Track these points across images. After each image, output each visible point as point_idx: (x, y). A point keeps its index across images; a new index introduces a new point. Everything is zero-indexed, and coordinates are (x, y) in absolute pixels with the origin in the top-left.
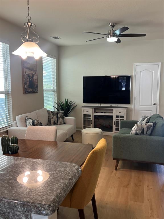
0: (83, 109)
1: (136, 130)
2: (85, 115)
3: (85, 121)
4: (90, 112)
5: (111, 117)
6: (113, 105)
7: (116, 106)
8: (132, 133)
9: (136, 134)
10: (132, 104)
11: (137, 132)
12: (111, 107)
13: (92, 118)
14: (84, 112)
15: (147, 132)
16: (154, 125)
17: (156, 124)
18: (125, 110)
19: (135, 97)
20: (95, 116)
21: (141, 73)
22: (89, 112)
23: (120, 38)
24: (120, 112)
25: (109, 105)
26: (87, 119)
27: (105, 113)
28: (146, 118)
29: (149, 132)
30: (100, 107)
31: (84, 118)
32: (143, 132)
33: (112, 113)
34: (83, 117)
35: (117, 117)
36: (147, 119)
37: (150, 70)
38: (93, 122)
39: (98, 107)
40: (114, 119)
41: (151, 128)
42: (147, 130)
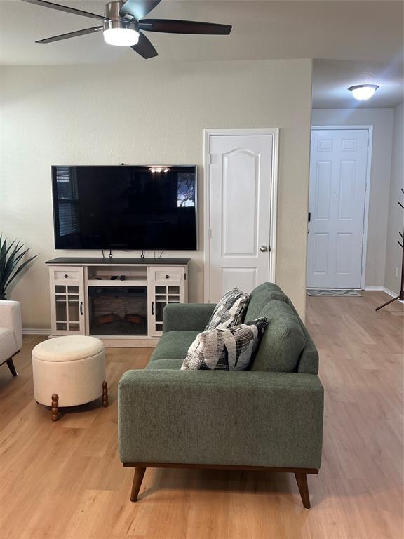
0: (52, 269)
1: (201, 356)
2: (60, 289)
3: (60, 307)
4: (77, 277)
5: (142, 291)
6: (149, 254)
7: (156, 257)
8: (187, 366)
9: (203, 367)
10: (203, 250)
11: (206, 360)
12: (143, 260)
13: (83, 297)
14: (55, 279)
15: (237, 358)
16: (260, 330)
17: (265, 328)
18: (181, 270)
19: (210, 231)
20: (92, 290)
21: (225, 159)
22: (72, 278)
23: (147, 34)
24: (167, 277)
25: (136, 254)
26: (67, 300)
27: (123, 278)
28: (238, 298)
29: (245, 356)
30: (111, 260)
31: (57, 297)
32: (223, 361)
33: (145, 278)
34: (53, 293)
35: (159, 289)
36: (241, 303)
37: (250, 151)
38: (86, 309)
39: (103, 260)
40: (151, 297)
41: (252, 341)
42: (239, 352)
